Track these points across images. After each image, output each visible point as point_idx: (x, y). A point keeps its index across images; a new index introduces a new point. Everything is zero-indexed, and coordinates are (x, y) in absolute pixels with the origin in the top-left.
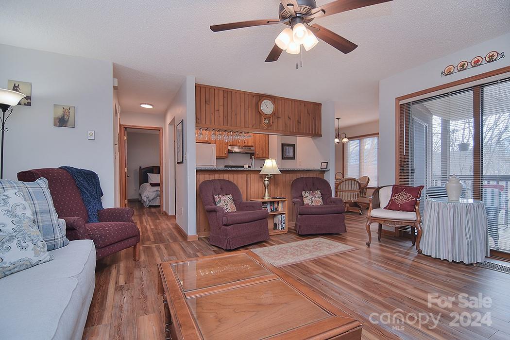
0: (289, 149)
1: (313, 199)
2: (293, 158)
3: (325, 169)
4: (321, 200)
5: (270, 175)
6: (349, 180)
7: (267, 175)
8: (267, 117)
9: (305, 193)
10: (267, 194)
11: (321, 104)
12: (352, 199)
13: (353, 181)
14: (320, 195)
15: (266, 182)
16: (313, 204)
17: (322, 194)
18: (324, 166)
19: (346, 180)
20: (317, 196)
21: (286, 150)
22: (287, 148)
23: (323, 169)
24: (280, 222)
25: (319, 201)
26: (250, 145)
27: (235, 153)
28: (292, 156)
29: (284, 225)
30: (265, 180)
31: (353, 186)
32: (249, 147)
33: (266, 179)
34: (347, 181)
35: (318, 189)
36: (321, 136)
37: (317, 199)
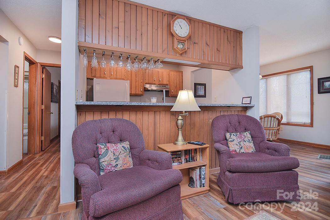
0: (200, 88)
1: (242, 143)
2: (204, 96)
3: (247, 105)
4: (252, 145)
5: (186, 112)
6: (268, 117)
7: (181, 112)
8: (182, 41)
9: (231, 135)
10: (180, 138)
11: (242, 32)
12: (270, 137)
13: (273, 118)
14: (250, 139)
15: (180, 122)
16: (242, 151)
17: (252, 137)
18: (247, 101)
19: (264, 117)
20: (246, 139)
21: (198, 88)
22: (199, 87)
23: (245, 105)
24: (198, 177)
25: (250, 147)
26: (165, 83)
27: (152, 90)
28: (203, 94)
29: (203, 181)
30: (178, 120)
31: (272, 123)
32: (164, 85)
33: (180, 118)
34: (266, 119)
35: (246, 130)
36: (242, 67)
37: (247, 144)
